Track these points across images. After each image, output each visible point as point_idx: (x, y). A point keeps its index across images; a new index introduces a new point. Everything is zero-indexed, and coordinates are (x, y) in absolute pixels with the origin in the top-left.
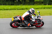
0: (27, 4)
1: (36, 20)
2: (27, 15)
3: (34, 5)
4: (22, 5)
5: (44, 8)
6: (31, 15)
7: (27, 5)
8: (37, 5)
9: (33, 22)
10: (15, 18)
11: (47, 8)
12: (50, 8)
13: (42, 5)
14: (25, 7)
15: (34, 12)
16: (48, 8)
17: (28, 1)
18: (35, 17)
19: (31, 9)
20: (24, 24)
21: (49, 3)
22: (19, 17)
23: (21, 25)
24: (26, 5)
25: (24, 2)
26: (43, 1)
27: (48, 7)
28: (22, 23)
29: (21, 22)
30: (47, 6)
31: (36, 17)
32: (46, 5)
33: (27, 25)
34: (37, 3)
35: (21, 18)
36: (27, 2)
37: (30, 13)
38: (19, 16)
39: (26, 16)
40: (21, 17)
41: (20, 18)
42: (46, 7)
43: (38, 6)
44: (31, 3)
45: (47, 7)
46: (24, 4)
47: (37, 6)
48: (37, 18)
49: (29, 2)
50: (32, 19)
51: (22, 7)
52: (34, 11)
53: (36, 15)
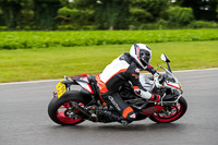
0: (26, 24)
1: (155, 91)
2: (120, 73)
3: (54, 29)
4: (5, 30)
5: (100, 43)
6: (137, 70)
7: (27, 30)
8: (70, 29)
9: (144, 100)
10: (72, 83)
11: (109, 43)
12: (121, 43)
13: (89, 29)
14: (18, 38)
15: (147, 59)
16: (114, 43)
17: (32, 12)
18: (151, 82)
19: (136, 46)
20: (108, 110)
21: (119, 22)
22: (86, 79)
23: (93, 115)
24: (22, 29)
25: (12, 17)
26: (95, 14)
27: (115, 40)
28: (98, 105)
29: (93, 101)
30: (111, 34)
31: (156, 79)
32: (107, 29)
33: (120, 114)
34: (67, 22)
35: (95, 86)
36: (28, 15)
37: (133, 64)
38: (85, 76)
39: (115, 76)
40: (96, 82)
41: (89, 84)
42: (105, 37)
43: (72, 33)
44: (43, 21)
45: (109, 39)
46: (13, 27)
47: (68, 32)
48: (158, 85)
49: (34, 19)
50: (142, 88)
51: (7, 39)
52: (149, 54)
53: (153, 73)
